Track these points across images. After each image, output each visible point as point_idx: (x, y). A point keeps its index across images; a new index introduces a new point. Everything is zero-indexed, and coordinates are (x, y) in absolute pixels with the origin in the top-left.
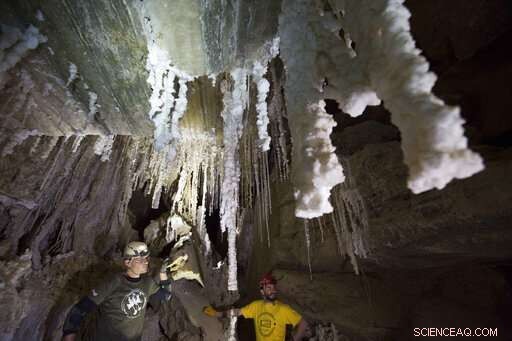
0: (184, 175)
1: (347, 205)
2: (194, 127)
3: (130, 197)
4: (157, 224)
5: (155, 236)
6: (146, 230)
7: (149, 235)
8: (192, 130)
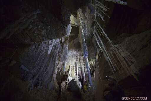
0: (71, 66)
1: (125, 58)
2: (73, 50)
3: (56, 73)
4: (64, 82)
5: (64, 86)
6: (61, 84)
7: (62, 86)
8: (72, 51)
